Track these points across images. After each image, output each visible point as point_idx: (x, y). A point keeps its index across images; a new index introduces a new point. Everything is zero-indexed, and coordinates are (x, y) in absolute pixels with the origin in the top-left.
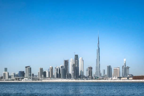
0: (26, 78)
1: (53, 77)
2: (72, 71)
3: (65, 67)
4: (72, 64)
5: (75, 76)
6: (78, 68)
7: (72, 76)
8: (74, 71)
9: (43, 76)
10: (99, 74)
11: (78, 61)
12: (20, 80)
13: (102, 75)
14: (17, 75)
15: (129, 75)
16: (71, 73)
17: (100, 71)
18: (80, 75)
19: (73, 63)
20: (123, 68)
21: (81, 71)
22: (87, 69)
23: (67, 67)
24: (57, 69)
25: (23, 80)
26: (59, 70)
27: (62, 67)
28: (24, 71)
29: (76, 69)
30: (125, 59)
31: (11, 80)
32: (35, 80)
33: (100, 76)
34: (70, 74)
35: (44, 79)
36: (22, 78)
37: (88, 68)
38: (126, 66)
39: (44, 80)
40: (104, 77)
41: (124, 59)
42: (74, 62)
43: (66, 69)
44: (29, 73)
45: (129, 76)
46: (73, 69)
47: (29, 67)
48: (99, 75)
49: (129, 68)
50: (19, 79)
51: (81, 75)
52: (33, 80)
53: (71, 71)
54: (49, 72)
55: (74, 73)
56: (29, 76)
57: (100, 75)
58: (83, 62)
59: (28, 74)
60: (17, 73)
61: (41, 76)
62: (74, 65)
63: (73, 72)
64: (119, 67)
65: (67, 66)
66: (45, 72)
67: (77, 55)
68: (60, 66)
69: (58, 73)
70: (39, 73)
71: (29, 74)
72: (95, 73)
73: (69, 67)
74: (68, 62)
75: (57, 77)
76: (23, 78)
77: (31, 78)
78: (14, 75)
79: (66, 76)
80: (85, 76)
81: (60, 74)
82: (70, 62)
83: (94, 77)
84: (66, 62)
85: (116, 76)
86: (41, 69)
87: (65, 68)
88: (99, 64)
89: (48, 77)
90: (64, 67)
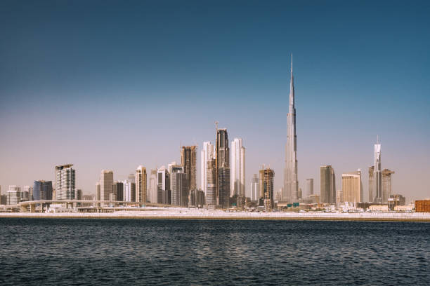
0: (59, 203)
1: (145, 201)
2: (208, 183)
3: (185, 167)
4: (206, 161)
5: (218, 199)
6: (228, 171)
7: (208, 199)
8: (214, 183)
9: (112, 196)
10: (295, 192)
11: (228, 149)
12: (38, 211)
13: (305, 196)
14: (27, 193)
15: (392, 197)
16: (203, 189)
17: (297, 182)
18: (232, 194)
19: (212, 155)
20: (371, 175)
21: (235, 183)
22: (255, 175)
23: (190, 168)
24: (160, 175)
25: (50, 210)
26: (167, 177)
27: (175, 169)
28: (51, 182)
29: (220, 176)
30: (379, 146)
31: (8, 210)
32: (89, 210)
33: (298, 198)
34: (203, 193)
35: (117, 208)
36: (44, 205)
37: (261, 172)
38: (383, 169)
39: (116, 210)
40: (311, 202)
41: (376, 145)
42: (215, 154)
43: (187, 177)
44: (68, 188)
45: (392, 199)
46: (211, 176)
47: (68, 166)
48: (295, 197)
49: (390, 174)
50: (34, 206)
51: (236, 196)
52: (81, 210)
53: (203, 181)
54: (133, 186)
55: (214, 188)
56: (68, 198)
57: (299, 195)
58: (244, 152)
59: (64, 191)
60: (29, 187)
61: (107, 197)
62: (213, 162)
63: (212, 185)
64: (359, 170)
65: (190, 166)
66: (120, 186)
67: (226, 132)
68: (170, 165)
69: (164, 188)
70: (99, 187)
71: (68, 192)
72: (281, 190)
73: (197, 168)
74: (195, 154)
75: (160, 201)
76: (48, 204)
77: (75, 204)
78: (18, 194)
79: (189, 197)
80: (249, 199)
81: (170, 192)
82: (202, 153)
83: (280, 202)
84: (190, 155)
85: (350, 200)
86: (108, 177)
87: (185, 171)
88: (294, 161)
89: (130, 200)
90: (180, 169)
